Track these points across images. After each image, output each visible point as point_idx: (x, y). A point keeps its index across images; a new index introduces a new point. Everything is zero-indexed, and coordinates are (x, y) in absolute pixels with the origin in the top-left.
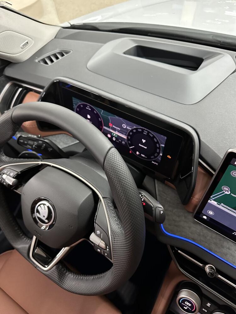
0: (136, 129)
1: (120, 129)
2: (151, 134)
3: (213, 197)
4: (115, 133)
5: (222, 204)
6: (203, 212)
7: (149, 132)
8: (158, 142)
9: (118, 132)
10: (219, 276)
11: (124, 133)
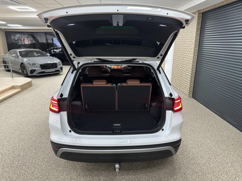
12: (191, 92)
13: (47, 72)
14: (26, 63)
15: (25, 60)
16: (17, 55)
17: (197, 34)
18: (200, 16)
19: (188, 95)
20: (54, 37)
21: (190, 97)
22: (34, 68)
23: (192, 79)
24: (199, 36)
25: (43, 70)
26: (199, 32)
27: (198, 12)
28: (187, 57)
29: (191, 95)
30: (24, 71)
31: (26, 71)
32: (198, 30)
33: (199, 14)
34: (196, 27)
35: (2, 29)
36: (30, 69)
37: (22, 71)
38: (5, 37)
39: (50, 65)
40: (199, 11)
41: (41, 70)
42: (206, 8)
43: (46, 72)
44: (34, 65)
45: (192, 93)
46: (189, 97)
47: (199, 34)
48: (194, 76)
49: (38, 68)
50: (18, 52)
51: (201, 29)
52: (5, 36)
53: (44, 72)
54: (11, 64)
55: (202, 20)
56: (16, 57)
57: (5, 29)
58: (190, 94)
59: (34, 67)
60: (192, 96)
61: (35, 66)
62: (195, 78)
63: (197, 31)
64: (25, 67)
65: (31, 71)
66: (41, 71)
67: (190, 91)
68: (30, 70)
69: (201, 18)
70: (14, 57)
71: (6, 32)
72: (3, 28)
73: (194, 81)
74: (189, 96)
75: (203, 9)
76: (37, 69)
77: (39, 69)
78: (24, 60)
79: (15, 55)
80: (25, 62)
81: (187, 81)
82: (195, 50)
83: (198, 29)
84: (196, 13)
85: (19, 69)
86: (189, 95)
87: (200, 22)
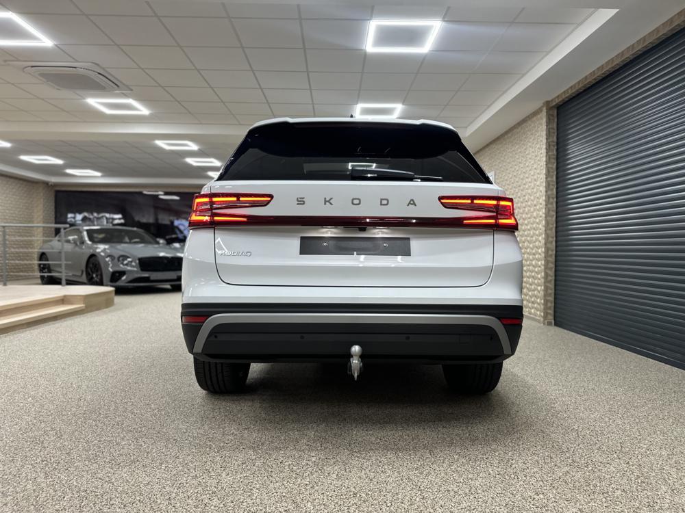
12: (550, 308)
13: (155, 278)
14: (102, 254)
15: (101, 248)
16: (81, 238)
17: (549, 158)
18: (553, 116)
19: (542, 319)
20: (175, 218)
21: (549, 324)
22: (122, 267)
23: (549, 272)
24: (555, 161)
25: (146, 275)
26: (555, 152)
27: (547, 106)
28: (529, 220)
29: (551, 318)
30: (94, 276)
31: (99, 277)
32: (552, 147)
33: (549, 109)
34: (545, 141)
35: (50, 184)
36: (111, 270)
37: (90, 277)
38: (54, 204)
39: (166, 261)
40: (548, 103)
41: (140, 272)
42: (564, 92)
43: (152, 278)
44: (123, 260)
45: (551, 312)
46: (544, 324)
47: (555, 157)
48: (552, 266)
49: (133, 267)
50: (85, 233)
51: (558, 144)
52: (53, 201)
53: (147, 280)
54: (65, 262)
55: (558, 124)
56: (78, 243)
57: (56, 185)
58: (546, 315)
59: (122, 263)
60: (553, 322)
61: (125, 262)
62: (556, 271)
63: (548, 150)
64: (99, 263)
65: (114, 273)
66: (139, 275)
67: (546, 308)
68: (109, 271)
69: (556, 120)
70: (75, 242)
71: (57, 192)
72: (53, 180)
73: (554, 278)
74: (546, 321)
75: (558, 97)
76: (129, 268)
77: (135, 269)
78: (99, 248)
79: (76, 237)
80: (99, 253)
81: (536, 281)
82: (548, 197)
83: (549, 146)
84: (541, 111)
85: (80, 274)
86: (545, 317)
87: (553, 129)
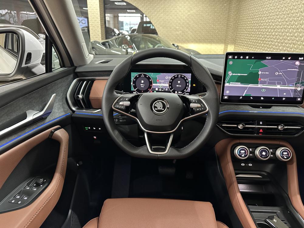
0: (174, 77)
1: (164, 81)
2: (183, 75)
3: (226, 81)
4: (161, 85)
5: (231, 83)
6: (224, 95)
7: (181, 75)
8: (187, 79)
9: (163, 83)
10: (246, 126)
11: (167, 83)
